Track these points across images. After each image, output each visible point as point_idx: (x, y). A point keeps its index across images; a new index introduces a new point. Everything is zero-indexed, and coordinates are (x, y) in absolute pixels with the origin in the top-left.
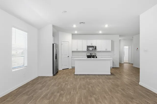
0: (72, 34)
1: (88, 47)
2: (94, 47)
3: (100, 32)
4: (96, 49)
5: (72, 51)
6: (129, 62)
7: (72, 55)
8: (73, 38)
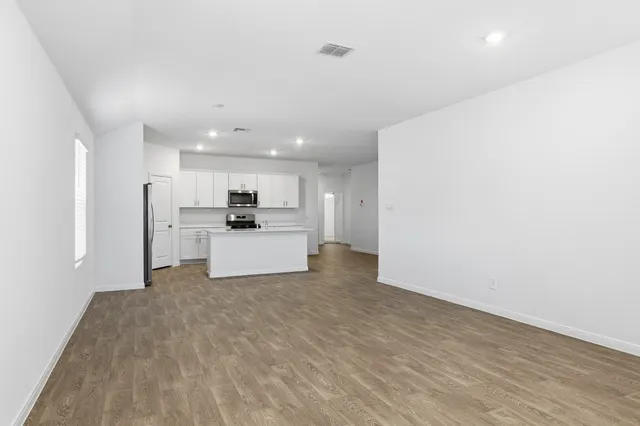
0: (181, 153)
1: (233, 195)
2: (250, 194)
3: (274, 153)
4: (256, 201)
5: (181, 208)
6: (338, 241)
7: (181, 222)
8: (183, 166)
